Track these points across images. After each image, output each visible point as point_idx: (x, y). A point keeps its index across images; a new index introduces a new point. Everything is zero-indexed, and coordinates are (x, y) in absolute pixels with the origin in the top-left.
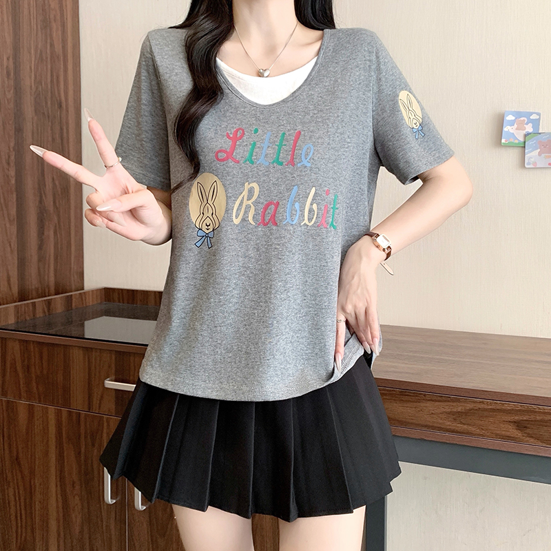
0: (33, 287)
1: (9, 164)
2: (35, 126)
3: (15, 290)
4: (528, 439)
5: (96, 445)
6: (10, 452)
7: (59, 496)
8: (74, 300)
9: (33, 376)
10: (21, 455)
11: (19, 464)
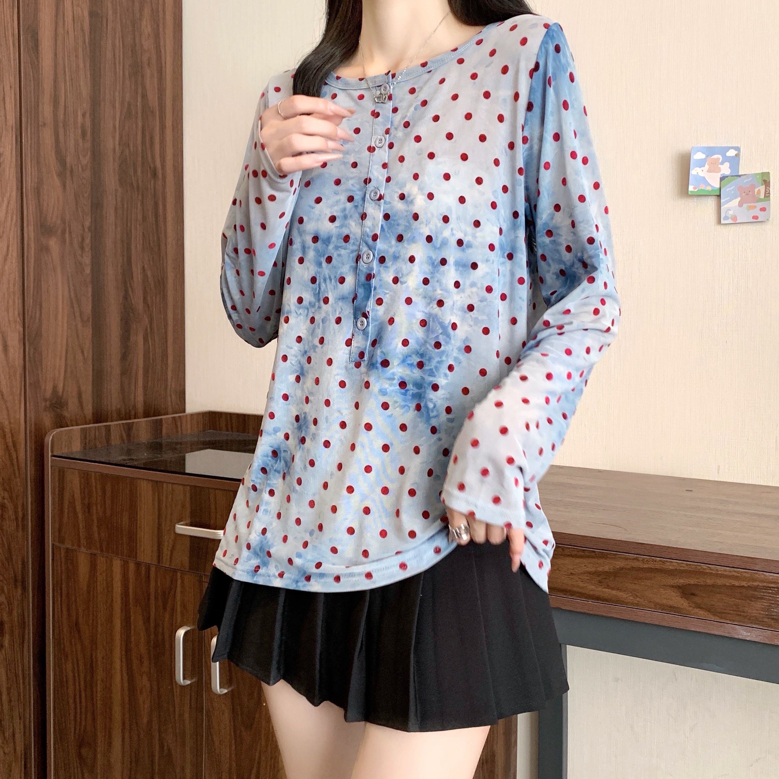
0: (114, 408)
1: (82, 248)
2: (119, 199)
3: (89, 410)
4: (697, 610)
5: (169, 609)
6: (69, 615)
7: (125, 674)
8: (165, 426)
9: (95, 518)
10: (81, 620)
11: (79, 631)
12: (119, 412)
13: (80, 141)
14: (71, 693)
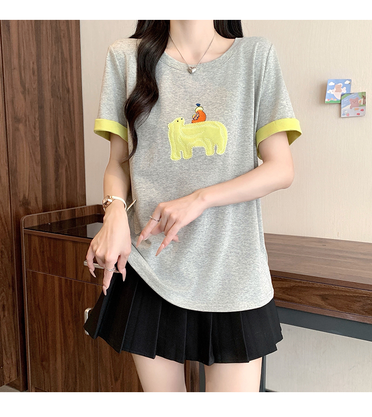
0: (52, 204)
1: (35, 128)
2: (52, 104)
3: (41, 206)
4: (328, 306)
5: (81, 300)
6: (35, 302)
7: (61, 329)
8: (77, 212)
9: (46, 257)
10: (40, 304)
11: (39, 309)
12: (55, 205)
13: (32, 76)
14: (37, 337)
